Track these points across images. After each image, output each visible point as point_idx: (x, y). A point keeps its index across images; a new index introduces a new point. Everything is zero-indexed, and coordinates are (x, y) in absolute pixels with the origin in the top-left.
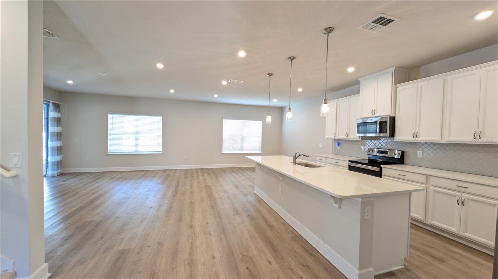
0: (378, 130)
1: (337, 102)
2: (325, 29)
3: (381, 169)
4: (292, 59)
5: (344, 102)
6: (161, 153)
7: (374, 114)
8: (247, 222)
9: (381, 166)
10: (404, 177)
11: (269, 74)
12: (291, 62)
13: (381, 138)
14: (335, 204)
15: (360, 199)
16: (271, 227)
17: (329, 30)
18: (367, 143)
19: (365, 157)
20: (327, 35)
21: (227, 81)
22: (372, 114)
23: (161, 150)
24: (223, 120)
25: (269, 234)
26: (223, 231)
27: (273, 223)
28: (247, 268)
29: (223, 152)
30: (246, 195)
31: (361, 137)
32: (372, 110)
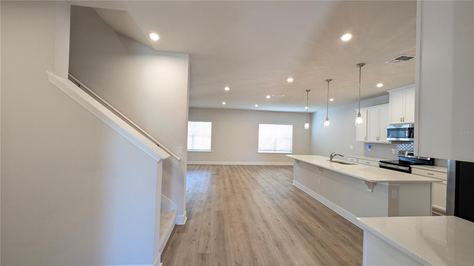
0: (407, 135)
1: (367, 110)
2: (358, 65)
3: (410, 168)
4: (329, 81)
5: (374, 110)
6: (210, 151)
7: (403, 121)
8: (294, 203)
9: (411, 166)
10: (432, 176)
11: (307, 91)
12: (328, 83)
13: (411, 142)
14: (369, 189)
15: (387, 184)
16: (314, 208)
17: (361, 65)
18: (398, 146)
19: (396, 159)
20: (359, 68)
21: (271, 96)
22: (401, 121)
23: (210, 149)
24: (259, 124)
25: (314, 212)
26: (279, 208)
27: (315, 206)
28: (304, 228)
29: (259, 152)
30: (286, 186)
31: (391, 141)
32: (401, 118)
